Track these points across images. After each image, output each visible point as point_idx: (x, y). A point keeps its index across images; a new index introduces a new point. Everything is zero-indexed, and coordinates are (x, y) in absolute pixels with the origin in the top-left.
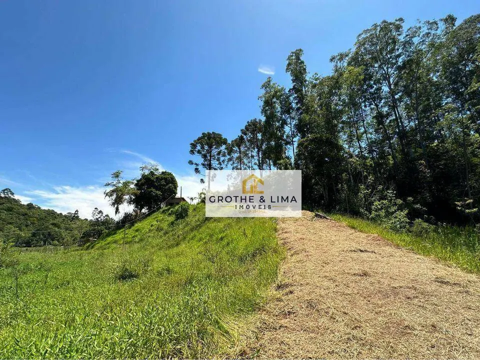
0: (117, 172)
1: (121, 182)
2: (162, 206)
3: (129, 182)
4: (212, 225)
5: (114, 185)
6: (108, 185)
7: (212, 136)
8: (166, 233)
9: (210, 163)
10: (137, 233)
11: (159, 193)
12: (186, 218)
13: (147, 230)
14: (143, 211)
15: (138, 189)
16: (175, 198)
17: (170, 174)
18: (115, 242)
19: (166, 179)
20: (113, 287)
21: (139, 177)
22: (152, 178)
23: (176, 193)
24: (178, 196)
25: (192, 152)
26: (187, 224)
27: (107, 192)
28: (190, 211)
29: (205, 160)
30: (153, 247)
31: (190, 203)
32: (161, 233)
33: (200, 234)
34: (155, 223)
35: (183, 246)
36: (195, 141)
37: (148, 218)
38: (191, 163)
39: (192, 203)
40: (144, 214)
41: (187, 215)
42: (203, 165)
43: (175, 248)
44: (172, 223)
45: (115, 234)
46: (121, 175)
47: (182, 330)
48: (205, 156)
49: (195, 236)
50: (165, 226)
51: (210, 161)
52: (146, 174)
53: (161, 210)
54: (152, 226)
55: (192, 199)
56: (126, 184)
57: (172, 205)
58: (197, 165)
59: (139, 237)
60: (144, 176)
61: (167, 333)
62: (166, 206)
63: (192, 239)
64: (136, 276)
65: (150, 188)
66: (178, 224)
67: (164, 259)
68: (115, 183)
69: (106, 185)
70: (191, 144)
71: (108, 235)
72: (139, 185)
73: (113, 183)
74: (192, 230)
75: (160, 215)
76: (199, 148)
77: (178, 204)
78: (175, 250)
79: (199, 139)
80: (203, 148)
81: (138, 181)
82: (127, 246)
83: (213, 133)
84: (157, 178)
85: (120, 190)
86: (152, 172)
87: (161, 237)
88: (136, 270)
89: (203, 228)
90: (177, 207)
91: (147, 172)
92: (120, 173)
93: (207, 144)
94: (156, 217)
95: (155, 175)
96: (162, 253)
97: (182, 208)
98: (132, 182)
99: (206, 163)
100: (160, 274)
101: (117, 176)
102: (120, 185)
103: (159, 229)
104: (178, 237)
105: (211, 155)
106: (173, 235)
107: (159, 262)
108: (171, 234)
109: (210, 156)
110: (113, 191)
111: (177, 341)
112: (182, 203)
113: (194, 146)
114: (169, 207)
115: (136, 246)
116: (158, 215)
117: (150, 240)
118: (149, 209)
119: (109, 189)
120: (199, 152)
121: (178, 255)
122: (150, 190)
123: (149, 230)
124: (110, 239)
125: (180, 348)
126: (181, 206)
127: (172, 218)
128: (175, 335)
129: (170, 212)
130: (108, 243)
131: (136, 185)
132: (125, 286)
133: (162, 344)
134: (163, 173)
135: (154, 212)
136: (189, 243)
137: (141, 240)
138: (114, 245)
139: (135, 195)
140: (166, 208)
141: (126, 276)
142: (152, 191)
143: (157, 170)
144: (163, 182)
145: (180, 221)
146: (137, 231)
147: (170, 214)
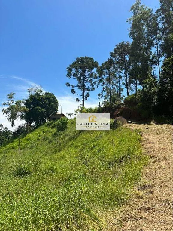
0: (11, 94)
1: (15, 102)
2: (46, 120)
3: (20, 102)
4: (86, 136)
5: (9, 104)
6: (4, 104)
7: (85, 60)
8: (50, 142)
9: (84, 84)
10: (29, 142)
11: (44, 110)
12: (65, 130)
13: (36, 139)
14: (32, 124)
15: (27, 108)
16: (56, 114)
17: (51, 95)
18: (13, 148)
19: (48, 99)
20: (13, 181)
21: (28, 98)
22: (38, 98)
23: (57, 110)
24: (59, 112)
25: (69, 76)
26: (67, 135)
27: (4, 109)
28: (69, 125)
29: (80, 82)
30: (41, 152)
31: (68, 118)
32: (47, 142)
33: (76, 143)
34: (42, 134)
35: (63, 152)
36: (70, 66)
37: (37, 130)
38: (68, 85)
39: (70, 118)
40: (33, 126)
41: (66, 127)
42: (78, 86)
43: (58, 153)
44: (55, 134)
45: (12, 142)
46: (14, 96)
47: (61, 214)
48: (79, 79)
49: (73, 144)
50: (49, 136)
51: (84, 82)
52: (33, 95)
53: (46, 124)
54: (39, 136)
55: (70, 115)
56: (18, 103)
57: (54, 119)
58: (73, 86)
59: (30, 144)
60: (31, 97)
61: (51, 216)
62: (50, 121)
63: (71, 146)
64: (29, 174)
65: (37, 107)
66: (60, 135)
67: (49, 162)
68: (10, 103)
69: (3, 105)
70: (68, 68)
71: (8, 143)
72: (28, 103)
73: (8, 102)
74: (70, 139)
75: (45, 128)
76: (74, 71)
77: (59, 119)
78: (58, 155)
79: (74, 63)
80: (77, 71)
81: (27, 101)
82: (22, 151)
83: (86, 57)
84: (41, 98)
85: (14, 108)
86: (37, 93)
87: (47, 145)
88: (29, 169)
89: (79, 138)
90: (58, 121)
91: (33, 93)
92: (13, 95)
93: (81, 68)
94: (43, 129)
95: (40, 95)
96: (47, 157)
97: (62, 122)
98: (22, 102)
99: (80, 84)
100: (46, 173)
101: (11, 97)
102: (14, 104)
103: (45, 139)
104: (60, 145)
105: (84, 77)
106: (56, 143)
107: (46, 164)
108: (54, 142)
109: (84, 79)
110: (9, 109)
111: (58, 221)
112: (62, 118)
113: (70, 70)
114: (52, 121)
115: (29, 151)
116: (44, 128)
117: (38, 146)
118: (37, 123)
119: (6, 108)
120: (74, 75)
121: (60, 159)
122: (36, 108)
123: (38, 139)
124: (9, 146)
125: (61, 227)
126: (62, 120)
127: (55, 130)
128: (56, 217)
129: (53, 125)
130: (8, 149)
131: (26, 104)
132: (21, 181)
133: (47, 222)
134: (46, 94)
135: (41, 125)
136: (68, 149)
137: (32, 147)
138: (13, 150)
139: (25, 112)
140: (50, 122)
141: (21, 173)
142: (38, 109)
143: (41, 91)
144: (46, 101)
145: (61, 132)
146: (28, 140)
147: (53, 127)
